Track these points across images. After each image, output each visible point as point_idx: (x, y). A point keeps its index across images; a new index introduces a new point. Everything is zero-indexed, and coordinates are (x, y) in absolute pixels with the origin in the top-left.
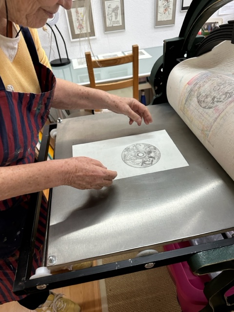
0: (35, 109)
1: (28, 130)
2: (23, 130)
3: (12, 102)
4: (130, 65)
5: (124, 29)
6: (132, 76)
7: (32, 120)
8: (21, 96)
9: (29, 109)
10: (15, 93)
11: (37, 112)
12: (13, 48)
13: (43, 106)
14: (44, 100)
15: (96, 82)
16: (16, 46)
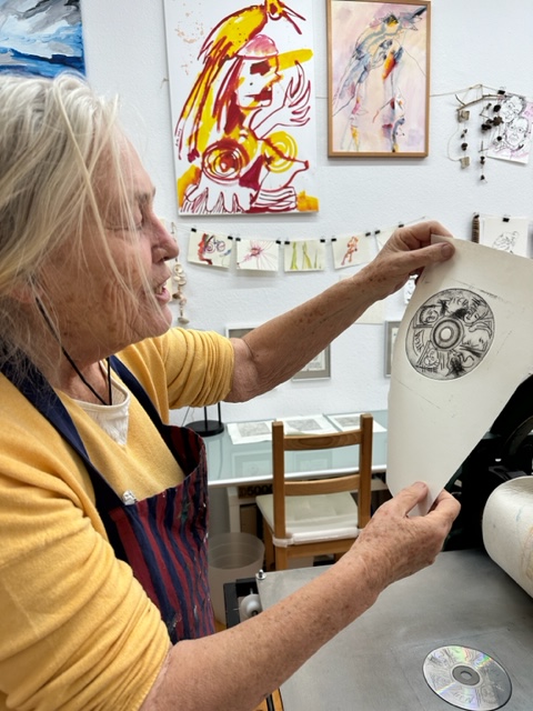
0: (179, 517)
1: (179, 568)
2: (170, 573)
3: (140, 523)
4: (356, 449)
5: (329, 376)
6: (357, 469)
7: (178, 542)
8: (152, 502)
9: (169, 522)
10: (141, 504)
11: (183, 520)
12: (123, 418)
13: (191, 504)
14: (190, 491)
15: (286, 475)
16: (127, 414)
